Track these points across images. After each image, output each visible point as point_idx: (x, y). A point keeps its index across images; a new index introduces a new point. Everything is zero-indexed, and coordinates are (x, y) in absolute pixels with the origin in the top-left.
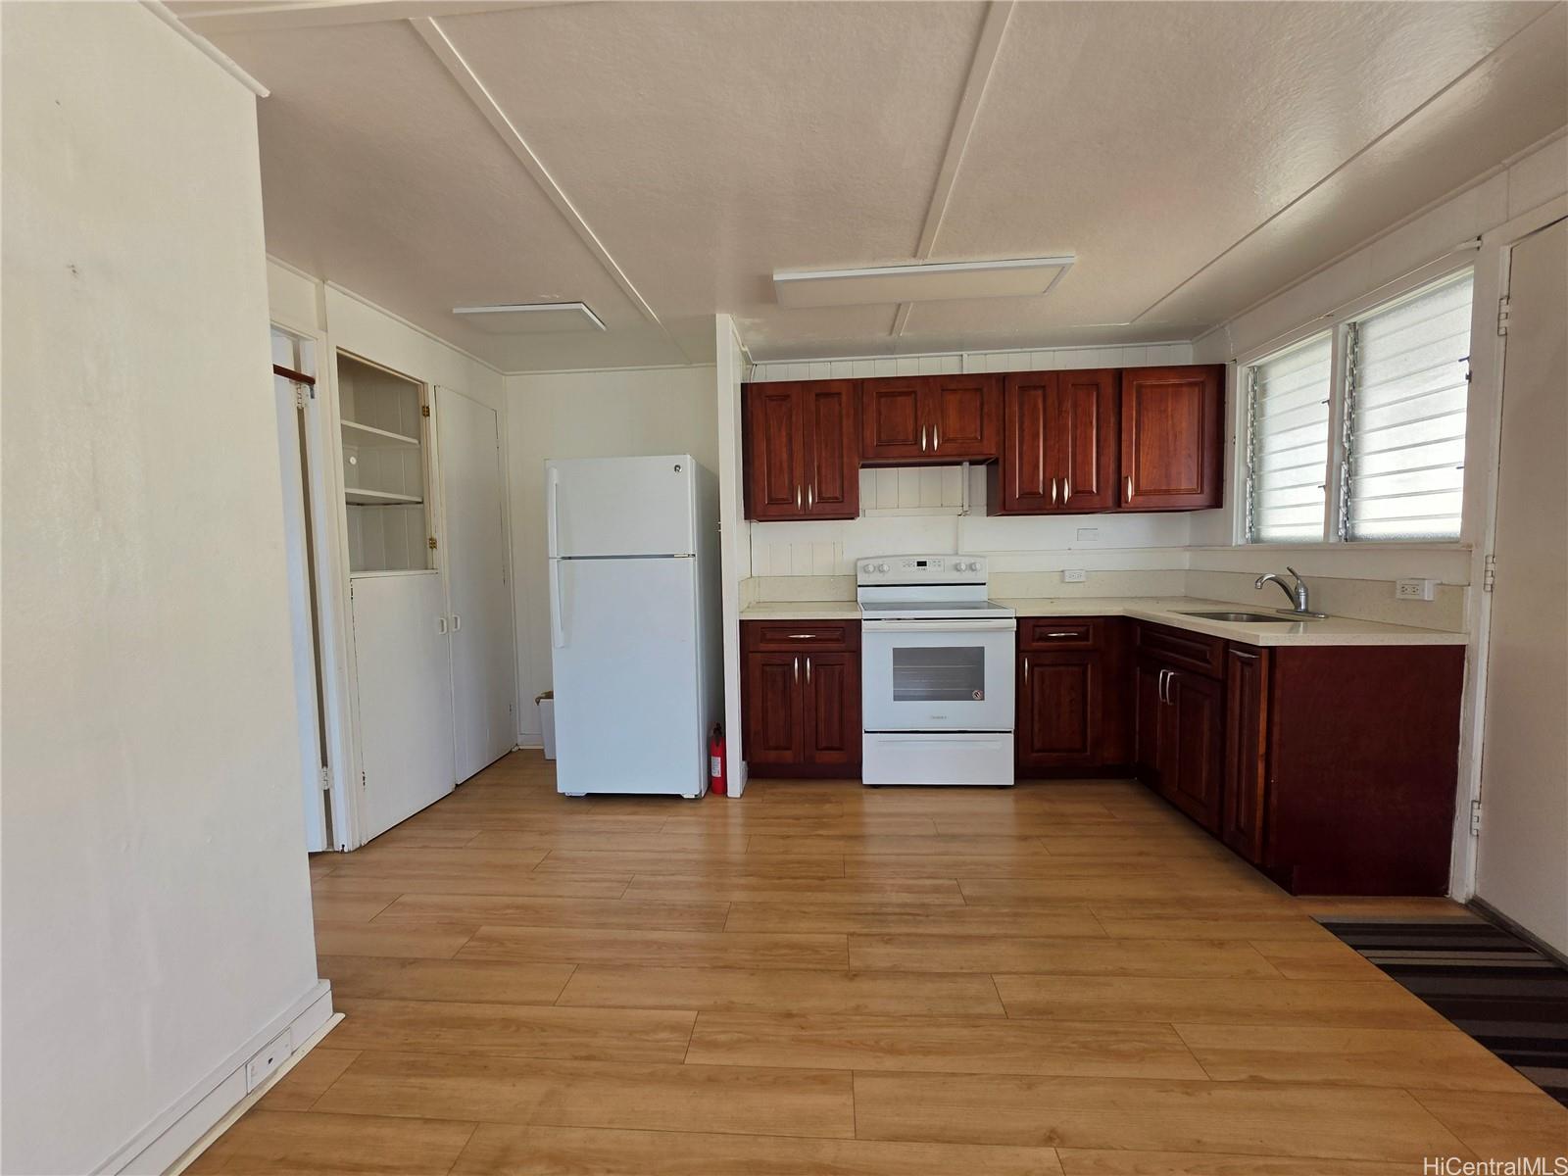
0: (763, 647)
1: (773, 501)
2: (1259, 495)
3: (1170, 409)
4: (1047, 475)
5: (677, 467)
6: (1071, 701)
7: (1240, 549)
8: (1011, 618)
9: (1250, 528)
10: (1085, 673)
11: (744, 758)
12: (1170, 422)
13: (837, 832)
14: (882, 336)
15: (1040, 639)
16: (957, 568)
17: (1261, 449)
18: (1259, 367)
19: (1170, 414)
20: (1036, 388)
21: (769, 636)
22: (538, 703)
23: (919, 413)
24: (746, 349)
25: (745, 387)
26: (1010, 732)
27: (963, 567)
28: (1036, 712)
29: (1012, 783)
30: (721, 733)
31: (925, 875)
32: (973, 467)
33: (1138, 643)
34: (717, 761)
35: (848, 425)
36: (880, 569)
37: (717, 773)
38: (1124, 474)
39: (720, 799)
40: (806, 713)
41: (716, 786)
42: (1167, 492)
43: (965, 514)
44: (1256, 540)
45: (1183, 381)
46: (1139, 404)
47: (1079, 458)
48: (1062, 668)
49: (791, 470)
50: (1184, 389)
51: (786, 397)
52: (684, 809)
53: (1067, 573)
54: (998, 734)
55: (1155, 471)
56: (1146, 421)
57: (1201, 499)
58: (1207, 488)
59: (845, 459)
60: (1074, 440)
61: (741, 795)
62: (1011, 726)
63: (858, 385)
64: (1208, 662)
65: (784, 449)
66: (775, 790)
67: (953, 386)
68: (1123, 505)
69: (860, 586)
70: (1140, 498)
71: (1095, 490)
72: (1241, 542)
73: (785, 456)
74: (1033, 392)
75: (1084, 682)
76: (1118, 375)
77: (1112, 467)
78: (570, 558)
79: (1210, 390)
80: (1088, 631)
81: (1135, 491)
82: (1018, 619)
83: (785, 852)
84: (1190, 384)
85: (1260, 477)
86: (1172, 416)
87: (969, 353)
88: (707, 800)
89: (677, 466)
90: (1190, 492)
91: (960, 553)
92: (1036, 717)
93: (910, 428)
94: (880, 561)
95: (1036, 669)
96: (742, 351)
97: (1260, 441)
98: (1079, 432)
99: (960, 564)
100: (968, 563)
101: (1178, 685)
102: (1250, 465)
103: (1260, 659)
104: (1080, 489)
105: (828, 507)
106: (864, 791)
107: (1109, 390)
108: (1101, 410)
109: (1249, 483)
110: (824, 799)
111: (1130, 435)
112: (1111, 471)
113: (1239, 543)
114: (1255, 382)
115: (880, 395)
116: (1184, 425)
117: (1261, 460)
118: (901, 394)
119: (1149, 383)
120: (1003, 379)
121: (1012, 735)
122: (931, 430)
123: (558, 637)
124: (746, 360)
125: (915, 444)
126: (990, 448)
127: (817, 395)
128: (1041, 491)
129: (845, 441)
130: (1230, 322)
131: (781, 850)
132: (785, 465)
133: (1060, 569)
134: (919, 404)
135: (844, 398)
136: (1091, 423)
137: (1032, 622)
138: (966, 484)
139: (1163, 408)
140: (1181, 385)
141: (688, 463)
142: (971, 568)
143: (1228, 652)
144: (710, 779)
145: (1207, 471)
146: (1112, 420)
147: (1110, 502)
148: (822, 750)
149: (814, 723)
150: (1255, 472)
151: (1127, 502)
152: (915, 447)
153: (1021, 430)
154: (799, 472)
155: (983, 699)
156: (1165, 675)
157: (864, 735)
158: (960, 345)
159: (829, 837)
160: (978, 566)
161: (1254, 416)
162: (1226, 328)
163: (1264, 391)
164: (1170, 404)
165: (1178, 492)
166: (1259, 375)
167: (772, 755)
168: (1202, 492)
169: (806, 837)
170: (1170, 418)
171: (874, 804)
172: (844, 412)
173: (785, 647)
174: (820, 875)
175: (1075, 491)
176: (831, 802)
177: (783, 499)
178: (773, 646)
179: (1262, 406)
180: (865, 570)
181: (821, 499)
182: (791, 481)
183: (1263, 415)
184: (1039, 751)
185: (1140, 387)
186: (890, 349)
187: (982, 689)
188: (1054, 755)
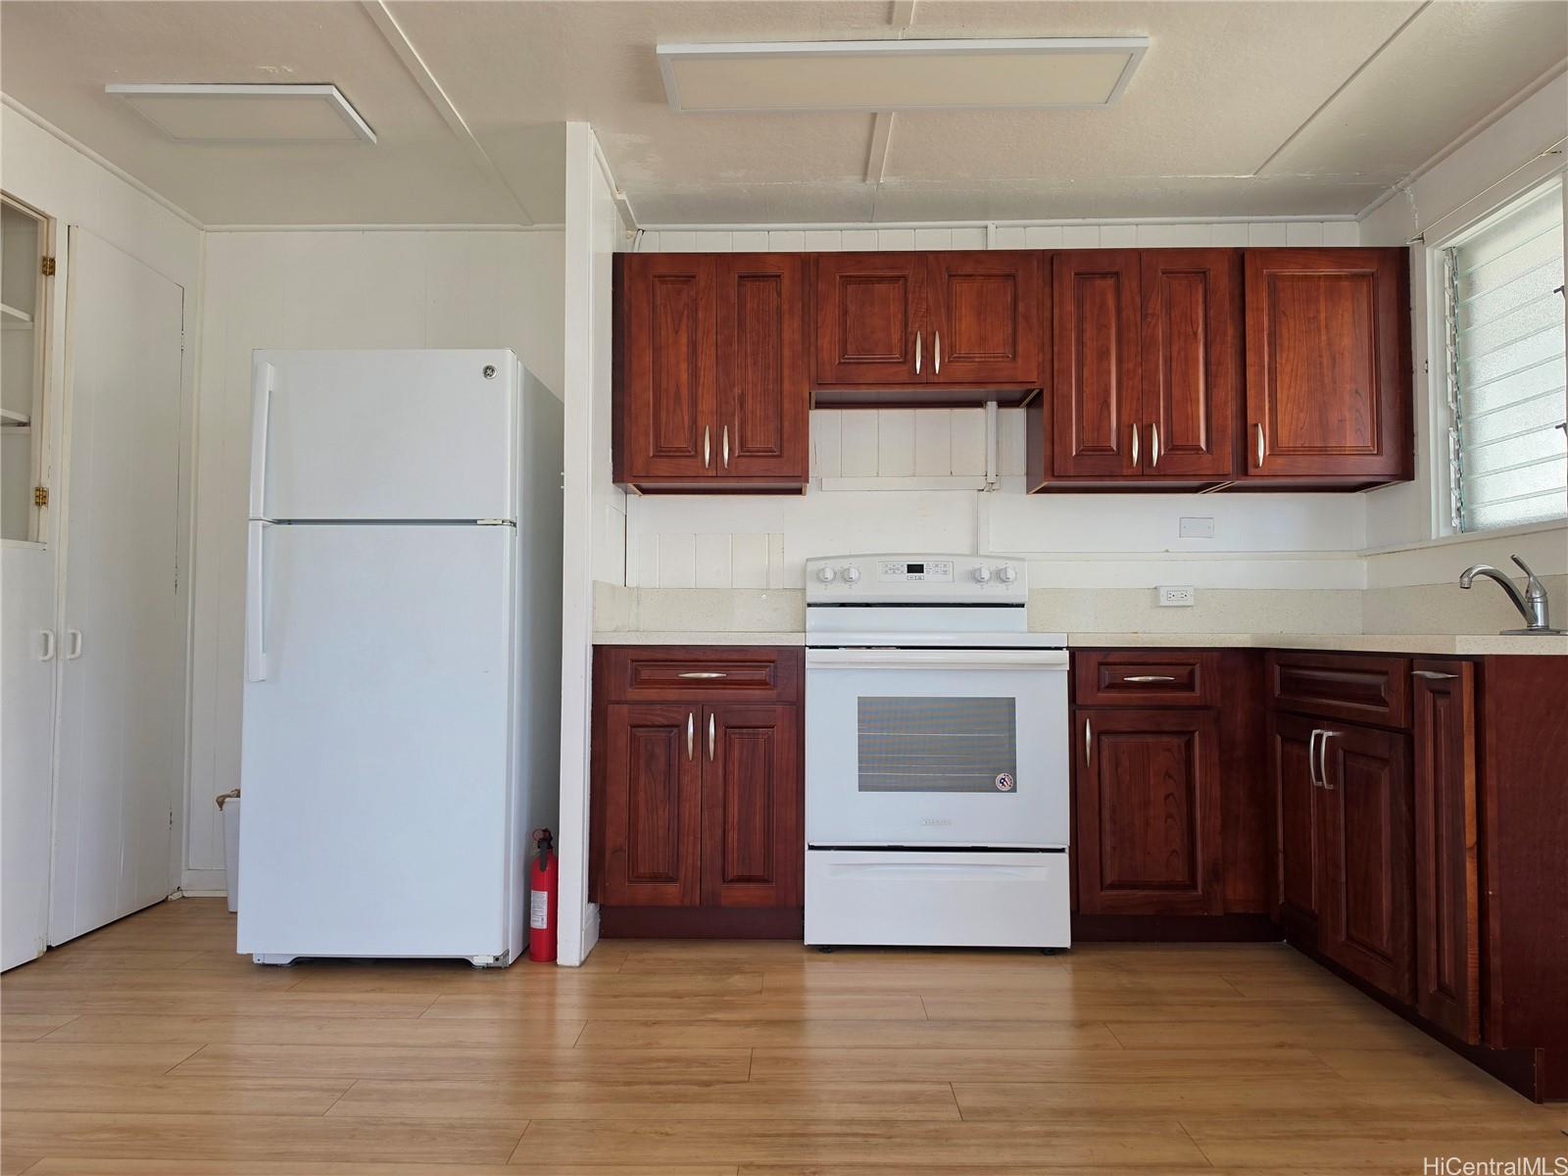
0: (634, 694)
1: (661, 453)
2: (1469, 456)
3: (1323, 316)
4: (1125, 418)
5: (488, 371)
6: (1167, 797)
7: (1442, 545)
8: (1060, 649)
9: (1458, 509)
10: (1189, 745)
11: (592, 898)
12: (1324, 338)
13: (747, 1015)
14: (849, 183)
15: (1111, 686)
16: (975, 577)
17: (1469, 380)
18: (1460, 250)
19: (1323, 323)
20: (1104, 275)
21: (645, 674)
22: (221, 804)
23: (911, 312)
24: (623, 197)
25: (618, 259)
26: (1062, 850)
27: (986, 575)
28: (1106, 814)
29: (1066, 943)
30: (550, 847)
31: (894, 1078)
32: (1005, 411)
33: (1277, 692)
34: (541, 898)
35: (791, 330)
36: (844, 577)
37: (540, 921)
38: (1251, 420)
39: (544, 969)
40: (706, 813)
41: (538, 946)
42: (1323, 451)
43: (990, 487)
44: (1468, 527)
45: (1345, 271)
46: (1273, 305)
47: (1176, 392)
48: (1150, 739)
49: (694, 402)
50: (1345, 284)
51: (689, 279)
52: (474, 984)
53: (1163, 592)
54: (1040, 854)
55: (1302, 415)
56: (1285, 334)
57: (1379, 465)
58: (1388, 444)
59: (786, 385)
60: (1168, 360)
61: (582, 964)
62: (1064, 841)
63: (808, 264)
64: (1383, 703)
65: (684, 366)
66: (644, 956)
67: (968, 269)
68: (1251, 471)
69: (809, 605)
70: (1280, 460)
71: (1203, 445)
72: (1444, 532)
73: (684, 377)
74: (1099, 282)
75: (1189, 763)
76: (1240, 259)
77: (1231, 410)
78: (290, 522)
79: (1387, 290)
80: (1192, 674)
81: (1272, 448)
82: (1075, 653)
83: (648, 1046)
84: (1354, 277)
85: (1469, 424)
86: (1326, 326)
87: (997, 222)
88: (518, 970)
89: (488, 368)
90: (1361, 453)
91: (981, 552)
92: (1107, 826)
93: (896, 336)
94: (845, 563)
95: (1104, 738)
96: (614, 199)
97: (1467, 366)
98: (1175, 348)
99: (980, 570)
100: (993, 568)
101: (1341, 753)
102: (1453, 406)
103: (1461, 678)
104: (1178, 443)
105: (757, 466)
106: (805, 956)
107: (1223, 284)
108: (1212, 313)
109: (1453, 436)
110: (734, 968)
111: (1259, 356)
112: (1229, 412)
113: (1442, 535)
114: (1454, 273)
115: (847, 280)
116: (1347, 341)
117: (1469, 396)
118: (881, 279)
119: (1287, 272)
120: (1051, 260)
121: (1065, 857)
122: (930, 338)
123: (257, 662)
124: (625, 222)
125: (904, 363)
126: (1029, 371)
127: (740, 277)
128: (1114, 447)
129: (787, 353)
130: (1414, 180)
131: (640, 1042)
132: (684, 392)
133: (1154, 586)
134: (910, 296)
135: (786, 282)
136: (1195, 334)
137: (1096, 658)
138: (992, 437)
139: (1312, 315)
140: (1338, 278)
141: (508, 363)
142: (1000, 576)
143: (1412, 676)
144: (528, 932)
145: (1388, 417)
146: (1230, 331)
147: (1228, 465)
148: (732, 881)
149: (719, 832)
150: (1460, 417)
151: (1257, 466)
152: (904, 368)
153: (1080, 343)
154: (707, 403)
155: (1014, 789)
156: (1319, 738)
157: (808, 854)
158: (983, 208)
159: (729, 1023)
160: (1011, 574)
161: (1455, 327)
162: (1408, 190)
163: (1470, 285)
164: (1322, 308)
165: (1341, 452)
166: (1459, 257)
167: (644, 892)
168: (1379, 453)
169: (690, 1023)
170: (1323, 331)
171: (819, 975)
172: (786, 307)
173: (672, 694)
174: (705, 1078)
175: (1171, 446)
176: (742, 972)
177: (679, 449)
178: (652, 694)
179: (1467, 310)
180: (820, 578)
181: (744, 450)
182: (694, 421)
183: (1469, 325)
184: (1112, 886)
185: (1273, 277)
186: (865, 211)
187: (1012, 771)
188: (1140, 893)
